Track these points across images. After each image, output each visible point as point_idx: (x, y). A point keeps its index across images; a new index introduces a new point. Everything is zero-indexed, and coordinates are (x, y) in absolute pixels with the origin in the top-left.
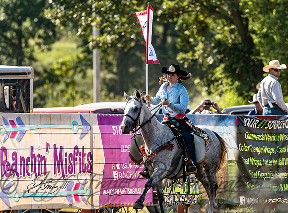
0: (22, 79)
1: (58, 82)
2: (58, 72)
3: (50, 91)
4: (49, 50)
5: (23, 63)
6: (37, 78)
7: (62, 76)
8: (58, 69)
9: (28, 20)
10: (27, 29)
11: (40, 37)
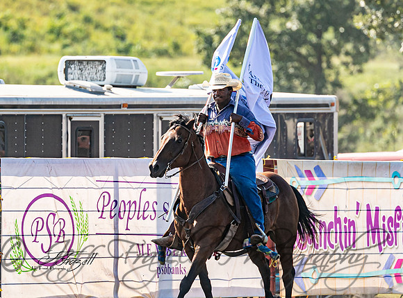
0: (322, 113)
1: (373, 117)
2: (372, 103)
3: (361, 130)
4: (360, 71)
5: (324, 91)
6: (343, 112)
7: (377, 108)
8: (373, 99)
9: (331, 30)
10: (329, 42)
11: (347, 54)
